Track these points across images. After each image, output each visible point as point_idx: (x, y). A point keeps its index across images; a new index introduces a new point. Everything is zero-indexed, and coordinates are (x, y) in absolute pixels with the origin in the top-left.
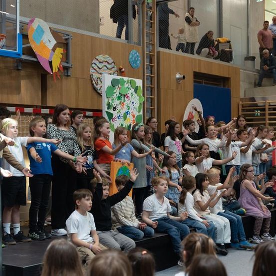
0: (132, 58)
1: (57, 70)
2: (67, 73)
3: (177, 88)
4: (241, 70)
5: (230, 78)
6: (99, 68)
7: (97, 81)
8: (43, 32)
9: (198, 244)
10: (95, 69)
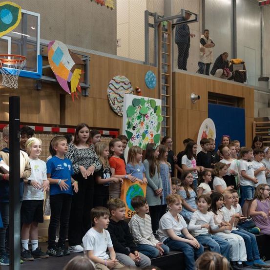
0: (148, 79)
1: (75, 90)
2: (85, 93)
3: (192, 108)
4: (255, 91)
5: (244, 98)
6: (116, 88)
7: (114, 100)
8: (63, 54)
9: (213, 263)
10: (112, 90)
